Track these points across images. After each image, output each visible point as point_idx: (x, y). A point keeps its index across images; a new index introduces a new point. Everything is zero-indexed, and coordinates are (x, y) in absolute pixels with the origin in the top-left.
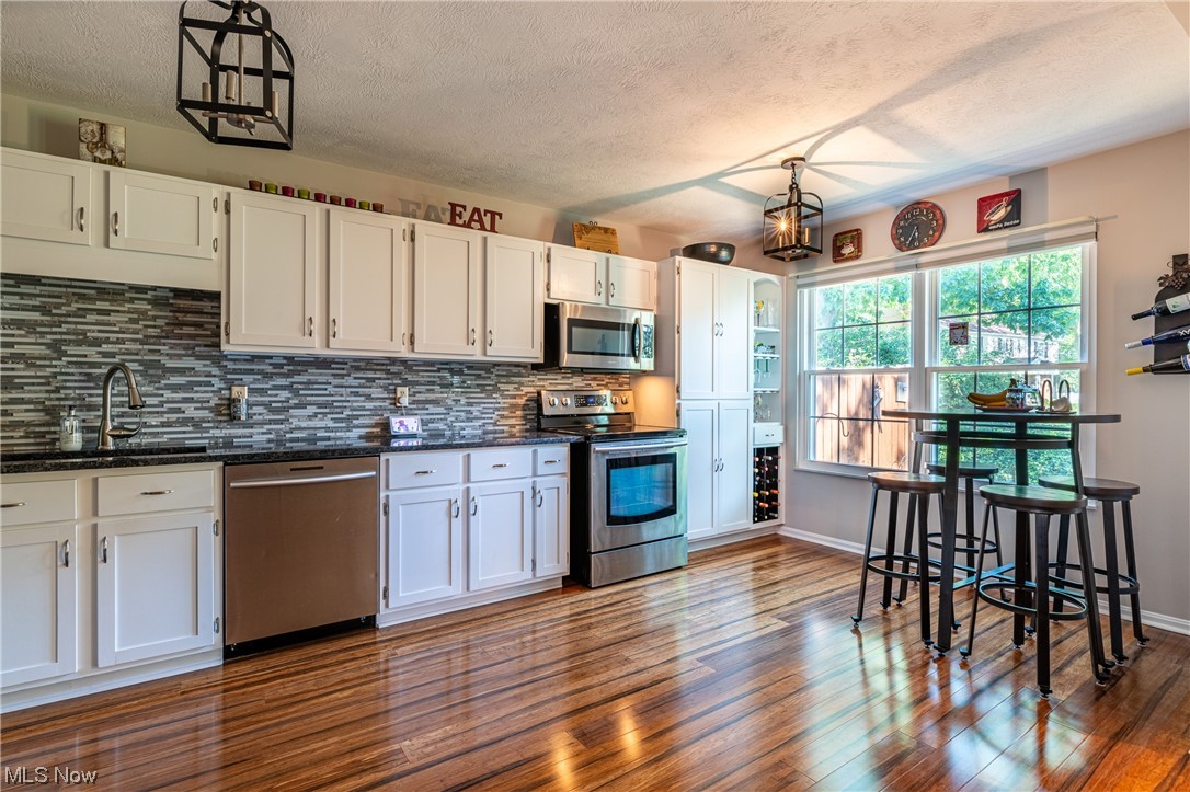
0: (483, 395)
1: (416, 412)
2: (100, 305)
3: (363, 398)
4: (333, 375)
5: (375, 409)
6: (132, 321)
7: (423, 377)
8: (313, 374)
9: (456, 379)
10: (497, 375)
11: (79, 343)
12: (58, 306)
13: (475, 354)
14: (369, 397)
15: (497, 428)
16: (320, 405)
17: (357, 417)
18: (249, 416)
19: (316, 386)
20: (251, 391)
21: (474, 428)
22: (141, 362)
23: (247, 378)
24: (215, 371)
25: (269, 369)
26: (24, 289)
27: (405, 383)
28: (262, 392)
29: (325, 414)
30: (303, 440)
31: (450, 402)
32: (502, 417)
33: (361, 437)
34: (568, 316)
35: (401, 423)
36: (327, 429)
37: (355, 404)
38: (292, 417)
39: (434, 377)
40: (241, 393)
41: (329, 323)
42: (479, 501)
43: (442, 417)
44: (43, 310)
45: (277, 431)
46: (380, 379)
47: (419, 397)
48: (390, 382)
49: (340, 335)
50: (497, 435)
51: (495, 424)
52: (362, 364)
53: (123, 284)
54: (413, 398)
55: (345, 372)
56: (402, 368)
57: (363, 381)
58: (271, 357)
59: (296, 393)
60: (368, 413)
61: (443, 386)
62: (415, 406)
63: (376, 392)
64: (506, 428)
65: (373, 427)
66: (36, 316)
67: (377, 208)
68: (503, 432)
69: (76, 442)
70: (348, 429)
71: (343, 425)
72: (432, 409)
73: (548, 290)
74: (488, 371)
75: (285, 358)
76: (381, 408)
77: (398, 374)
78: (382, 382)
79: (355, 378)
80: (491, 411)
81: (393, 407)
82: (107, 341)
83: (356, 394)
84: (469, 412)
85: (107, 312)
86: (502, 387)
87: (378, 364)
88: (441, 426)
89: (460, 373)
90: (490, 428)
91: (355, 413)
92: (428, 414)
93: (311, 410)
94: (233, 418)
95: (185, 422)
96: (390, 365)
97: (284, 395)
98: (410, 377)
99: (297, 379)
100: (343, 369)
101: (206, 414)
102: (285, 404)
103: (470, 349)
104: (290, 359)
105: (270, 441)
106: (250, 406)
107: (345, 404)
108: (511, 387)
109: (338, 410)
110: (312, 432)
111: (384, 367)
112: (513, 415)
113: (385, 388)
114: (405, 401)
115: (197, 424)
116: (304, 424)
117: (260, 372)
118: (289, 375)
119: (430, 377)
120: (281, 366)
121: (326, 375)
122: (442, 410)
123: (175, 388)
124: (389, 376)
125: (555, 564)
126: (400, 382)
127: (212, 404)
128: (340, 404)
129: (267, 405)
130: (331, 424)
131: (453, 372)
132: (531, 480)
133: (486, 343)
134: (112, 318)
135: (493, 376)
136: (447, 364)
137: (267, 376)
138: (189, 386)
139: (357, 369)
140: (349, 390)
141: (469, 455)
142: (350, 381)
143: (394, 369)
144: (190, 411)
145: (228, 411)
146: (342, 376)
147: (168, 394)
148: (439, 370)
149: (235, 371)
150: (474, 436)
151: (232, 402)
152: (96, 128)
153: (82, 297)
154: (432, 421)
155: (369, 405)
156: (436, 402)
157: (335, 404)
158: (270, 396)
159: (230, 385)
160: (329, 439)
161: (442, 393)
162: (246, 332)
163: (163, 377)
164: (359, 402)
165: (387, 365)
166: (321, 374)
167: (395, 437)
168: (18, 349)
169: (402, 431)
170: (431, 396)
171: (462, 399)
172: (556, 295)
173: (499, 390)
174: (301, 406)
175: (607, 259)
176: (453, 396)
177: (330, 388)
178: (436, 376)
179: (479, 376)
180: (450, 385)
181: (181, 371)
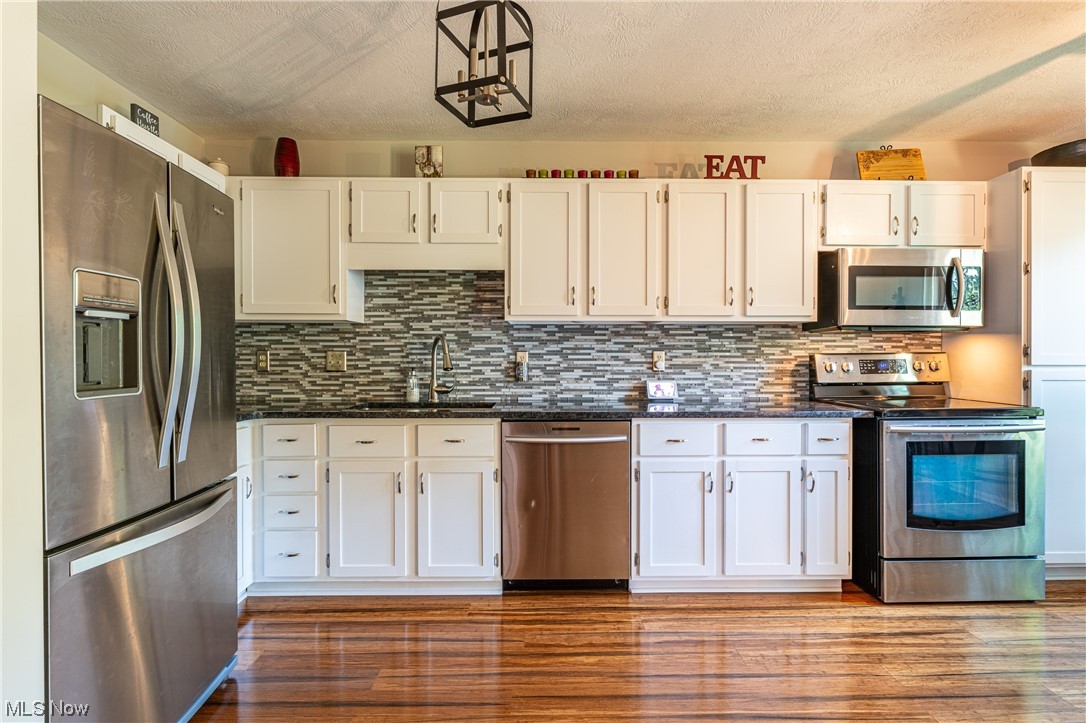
0: (744, 360)
1: (673, 376)
2: (433, 290)
3: (622, 363)
4: (596, 340)
5: (633, 373)
6: (451, 301)
7: (679, 341)
8: (580, 341)
9: (715, 342)
10: (760, 338)
11: (418, 320)
12: (407, 293)
13: (735, 315)
14: (627, 362)
15: (760, 396)
16: (585, 369)
17: (617, 380)
18: (530, 378)
19: (581, 351)
20: (532, 356)
21: (733, 394)
22: (456, 333)
23: (528, 345)
24: (505, 339)
25: (544, 336)
26: (390, 282)
27: (662, 347)
28: (539, 356)
29: (589, 377)
30: (571, 400)
31: (707, 367)
32: (767, 383)
33: (620, 400)
34: (850, 264)
35: (658, 388)
36: (591, 391)
37: (615, 368)
38: (562, 379)
39: (691, 341)
40: (523, 357)
41: (589, 290)
42: (736, 478)
43: (700, 382)
44: (399, 296)
45: (551, 392)
46: (638, 343)
47: (676, 361)
48: (647, 346)
49: (598, 302)
50: (760, 404)
51: (758, 391)
52: (622, 329)
53: (444, 271)
54: (670, 363)
55: (606, 338)
56: (659, 332)
57: (623, 346)
58: (545, 326)
59: (565, 357)
60: (627, 376)
61: (700, 350)
62: (671, 371)
63: (634, 357)
64: (771, 396)
65: (631, 390)
66: (395, 301)
67: (633, 175)
68: (768, 400)
69: (415, 396)
70: (609, 392)
71: (605, 388)
72: (689, 373)
73: (823, 235)
74: (750, 333)
75: (557, 326)
76: (639, 372)
77: (655, 339)
78: (640, 346)
79: (615, 343)
80: (754, 376)
81: (650, 371)
82: (436, 317)
83: (616, 358)
84: (729, 377)
85: (434, 295)
86: (766, 350)
87: (636, 329)
88: (699, 391)
89: (719, 336)
90: (753, 395)
91: (615, 376)
92: (685, 379)
93: (578, 373)
94: (517, 379)
95: (484, 382)
96: (647, 329)
97: (556, 359)
98: (666, 342)
99: (566, 344)
100: (605, 335)
101: (498, 375)
102: (557, 368)
103: (728, 310)
104: (561, 327)
105: (545, 400)
106: (530, 369)
107: (606, 368)
108: (777, 351)
109: (601, 374)
110: (578, 393)
111: (641, 332)
112: (779, 382)
113: (643, 352)
114: (661, 365)
115: (492, 384)
116: (572, 386)
117: (538, 339)
118: (559, 341)
119: (686, 340)
120: (552, 333)
121: (590, 340)
122: (699, 375)
123: (477, 354)
124: (647, 341)
125: (833, 563)
126: (656, 346)
127: (502, 367)
128: (602, 368)
129: (543, 369)
130: (594, 387)
131: (711, 335)
132: (800, 459)
133: (747, 302)
134: (439, 299)
135: (755, 339)
136: (705, 326)
137: (544, 343)
138: (486, 353)
139: (617, 334)
140: (610, 354)
141: (724, 425)
142: (610, 346)
143: (651, 333)
144: (488, 372)
145: (514, 373)
146: (604, 342)
147: (473, 359)
148: (696, 334)
149: (519, 339)
150: (733, 404)
151: (517, 365)
152: (425, 150)
153: (421, 285)
154: (689, 386)
155: (628, 369)
156: (694, 367)
157: (598, 368)
158: (545, 360)
159: (516, 350)
160: (592, 400)
161: (699, 357)
162: (526, 303)
163: (469, 344)
164: (619, 366)
165: (644, 329)
166: (586, 340)
167: (652, 401)
168: (387, 326)
169: (659, 395)
170: (688, 361)
171: (721, 363)
172: (834, 241)
173: (762, 353)
174: (570, 369)
175: (908, 189)
176: (711, 361)
177: (595, 352)
178: (693, 340)
179: (739, 339)
180: (709, 349)
181: (482, 340)
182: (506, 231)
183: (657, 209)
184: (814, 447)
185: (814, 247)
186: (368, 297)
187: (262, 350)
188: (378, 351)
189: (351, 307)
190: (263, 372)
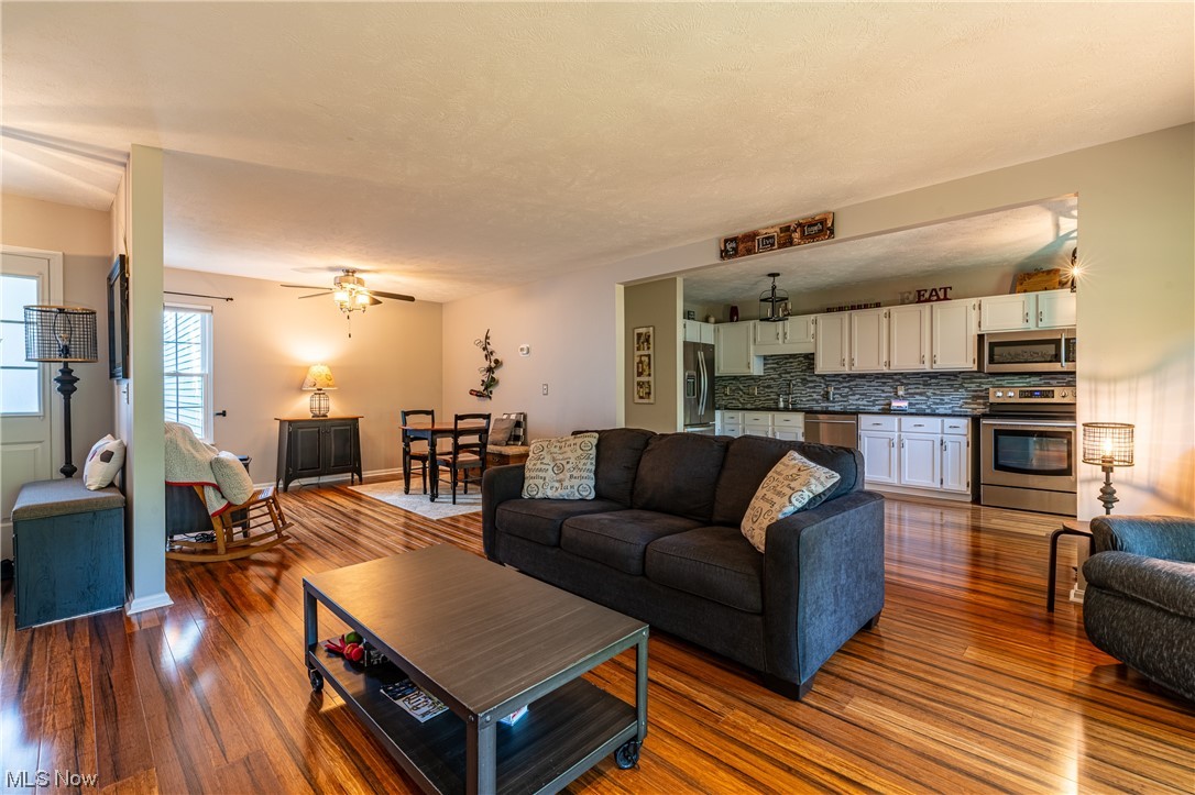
0: (952, 390)
1: (907, 399)
2: (791, 361)
4: (867, 381)
5: (886, 397)
7: (912, 381)
8: (858, 381)
9: (933, 381)
10: (962, 378)
11: (785, 373)
12: (780, 362)
13: (927, 368)
14: (883, 391)
16: (861, 395)
17: (877, 400)
18: (834, 399)
19: (859, 386)
20: (835, 389)
21: (945, 408)
22: (801, 379)
23: (833, 384)
24: (820, 381)
25: (841, 380)
26: (774, 358)
27: (902, 384)
28: (839, 389)
29: (863, 398)
30: (854, 409)
31: (929, 394)
32: (966, 403)
34: (990, 341)
35: (897, 404)
36: (864, 405)
37: (876, 394)
38: (850, 399)
39: (919, 381)
40: (831, 390)
44: (777, 363)
45: (844, 405)
46: (889, 382)
47: (910, 391)
48: (894, 384)
49: (856, 365)
51: (961, 407)
52: (880, 376)
54: (906, 392)
56: (901, 377)
57: (881, 384)
58: (840, 375)
59: (851, 389)
60: (883, 398)
61: (924, 385)
62: (906, 396)
63: (887, 389)
64: (968, 410)
65: (885, 405)
66: (775, 366)
67: (878, 305)
68: (966, 412)
69: (782, 405)
70: (873, 406)
71: (871, 404)
72: (918, 397)
73: (980, 327)
74: (956, 376)
75: (847, 375)
76: (889, 396)
77: (898, 380)
78: (890, 384)
79: (877, 382)
80: (958, 399)
81: (895, 396)
82: (792, 372)
83: (877, 390)
84: (942, 400)
85: (790, 364)
86: (966, 385)
87: (888, 376)
88: (924, 407)
89: (936, 378)
90: (957, 409)
92: (915, 400)
93: (857, 397)
94: (828, 399)
95: (813, 400)
96: (894, 376)
97: (847, 390)
98: (905, 381)
99: (852, 383)
100: (872, 379)
101: (820, 397)
102: (847, 394)
103: (922, 366)
104: (849, 375)
105: (841, 409)
106: (834, 394)
107: (872, 394)
108: (973, 385)
109: (869, 397)
110: (858, 406)
111: (891, 377)
112: (974, 402)
113: (892, 387)
114: (901, 393)
115: (817, 401)
116: (854, 403)
117: (838, 381)
118: (848, 382)
119: (916, 381)
120: (844, 378)
121: (864, 381)
122: (924, 398)
123: (810, 388)
124: (893, 381)
126: (899, 384)
127: (821, 394)
129: (840, 394)
130: (866, 403)
131: (931, 378)
132: (940, 435)
133: (933, 361)
137: (841, 382)
138: (814, 387)
139: (878, 378)
140: (874, 388)
141: (901, 418)
142: (873, 384)
143: (896, 378)
144: (815, 396)
145: (826, 396)
146: (871, 382)
147: (809, 390)
148: (922, 377)
149: (827, 381)
151: (828, 393)
153: (786, 358)
154: (918, 404)
155: (883, 395)
156: (921, 394)
157: (868, 394)
158: (841, 390)
159: (827, 386)
160: (865, 409)
161: (924, 389)
162: (822, 367)
163: (807, 384)
164: (879, 393)
165: (892, 375)
166: (862, 381)
168: (772, 376)
170: (917, 391)
171: (938, 392)
172: (985, 329)
173: (963, 387)
174: (854, 395)
175: (1037, 296)
176: (932, 391)
177: (866, 387)
178: (921, 381)
179: (949, 379)
180: (930, 385)
181: (811, 382)
182: (815, 336)
183: (885, 321)
184: (947, 430)
185: (974, 331)
186: (765, 364)
187: (726, 386)
188: (769, 387)
189: (757, 369)
190: (726, 395)
